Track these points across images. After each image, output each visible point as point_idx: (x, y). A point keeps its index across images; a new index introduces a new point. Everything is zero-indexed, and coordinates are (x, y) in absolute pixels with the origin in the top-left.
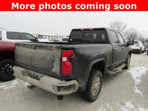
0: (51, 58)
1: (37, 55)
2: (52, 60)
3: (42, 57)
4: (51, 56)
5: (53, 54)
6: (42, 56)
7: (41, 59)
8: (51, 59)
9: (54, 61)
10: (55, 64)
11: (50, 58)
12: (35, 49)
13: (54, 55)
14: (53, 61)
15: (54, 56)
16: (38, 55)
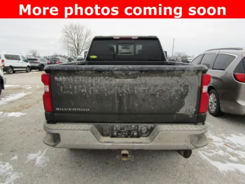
0: (180, 90)
1: (142, 88)
2: (182, 93)
3: (157, 92)
4: (181, 86)
5: (183, 84)
6: (158, 88)
7: (154, 95)
8: (180, 92)
9: (186, 95)
10: (186, 100)
11: (177, 91)
12: (134, 77)
13: (187, 84)
14: (183, 96)
15: (187, 86)
16: (144, 88)
